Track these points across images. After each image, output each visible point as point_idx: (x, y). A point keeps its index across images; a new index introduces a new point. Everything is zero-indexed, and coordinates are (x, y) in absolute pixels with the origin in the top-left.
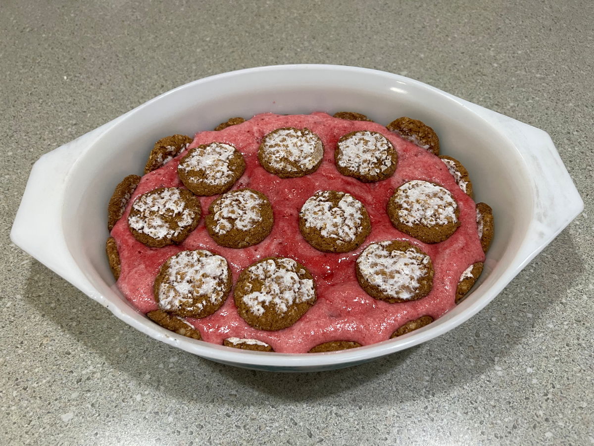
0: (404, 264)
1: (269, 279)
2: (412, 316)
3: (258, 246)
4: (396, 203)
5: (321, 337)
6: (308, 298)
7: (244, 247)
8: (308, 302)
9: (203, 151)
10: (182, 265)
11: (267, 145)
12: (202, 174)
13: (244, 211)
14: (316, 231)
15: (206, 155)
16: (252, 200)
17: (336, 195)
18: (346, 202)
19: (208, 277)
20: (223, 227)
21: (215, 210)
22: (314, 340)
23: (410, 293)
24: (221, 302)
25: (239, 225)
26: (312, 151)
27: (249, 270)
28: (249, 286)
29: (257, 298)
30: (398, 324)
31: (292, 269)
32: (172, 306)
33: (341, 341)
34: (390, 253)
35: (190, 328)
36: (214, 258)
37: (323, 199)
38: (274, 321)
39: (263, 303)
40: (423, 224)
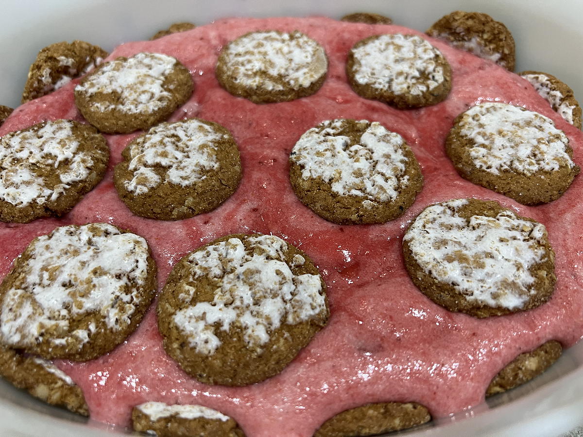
0: (498, 239)
1: (231, 276)
2: (527, 343)
3: (210, 215)
4: (462, 137)
5: (344, 396)
6: (312, 313)
7: (183, 217)
8: (312, 321)
9: (121, 64)
10: (57, 253)
11: (231, 54)
12: (116, 97)
13: (186, 154)
14: (321, 185)
15: (125, 69)
16: (202, 134)
17: (354, 125)
18: (375, 135)
19: (105, 273)
20: (143, 181)
21: (132, 153)
22: (330, 404)
23: (520, 295)
24: (129, 326)
25: (174, 176)
26: (309, 60)
27: (191, 258)
28: (188, 292)
29: (203, 317)
30: (503, 362)
31: (277, 256)
32: (24, 337)
33: (387, 402)
34: (468, 222)
35: (60, 383)
36: (121, 237)
37: (332, 131)
38: (241, 365)
39: (218, 325)
40: (516, 170)
